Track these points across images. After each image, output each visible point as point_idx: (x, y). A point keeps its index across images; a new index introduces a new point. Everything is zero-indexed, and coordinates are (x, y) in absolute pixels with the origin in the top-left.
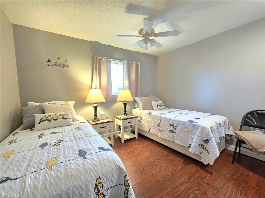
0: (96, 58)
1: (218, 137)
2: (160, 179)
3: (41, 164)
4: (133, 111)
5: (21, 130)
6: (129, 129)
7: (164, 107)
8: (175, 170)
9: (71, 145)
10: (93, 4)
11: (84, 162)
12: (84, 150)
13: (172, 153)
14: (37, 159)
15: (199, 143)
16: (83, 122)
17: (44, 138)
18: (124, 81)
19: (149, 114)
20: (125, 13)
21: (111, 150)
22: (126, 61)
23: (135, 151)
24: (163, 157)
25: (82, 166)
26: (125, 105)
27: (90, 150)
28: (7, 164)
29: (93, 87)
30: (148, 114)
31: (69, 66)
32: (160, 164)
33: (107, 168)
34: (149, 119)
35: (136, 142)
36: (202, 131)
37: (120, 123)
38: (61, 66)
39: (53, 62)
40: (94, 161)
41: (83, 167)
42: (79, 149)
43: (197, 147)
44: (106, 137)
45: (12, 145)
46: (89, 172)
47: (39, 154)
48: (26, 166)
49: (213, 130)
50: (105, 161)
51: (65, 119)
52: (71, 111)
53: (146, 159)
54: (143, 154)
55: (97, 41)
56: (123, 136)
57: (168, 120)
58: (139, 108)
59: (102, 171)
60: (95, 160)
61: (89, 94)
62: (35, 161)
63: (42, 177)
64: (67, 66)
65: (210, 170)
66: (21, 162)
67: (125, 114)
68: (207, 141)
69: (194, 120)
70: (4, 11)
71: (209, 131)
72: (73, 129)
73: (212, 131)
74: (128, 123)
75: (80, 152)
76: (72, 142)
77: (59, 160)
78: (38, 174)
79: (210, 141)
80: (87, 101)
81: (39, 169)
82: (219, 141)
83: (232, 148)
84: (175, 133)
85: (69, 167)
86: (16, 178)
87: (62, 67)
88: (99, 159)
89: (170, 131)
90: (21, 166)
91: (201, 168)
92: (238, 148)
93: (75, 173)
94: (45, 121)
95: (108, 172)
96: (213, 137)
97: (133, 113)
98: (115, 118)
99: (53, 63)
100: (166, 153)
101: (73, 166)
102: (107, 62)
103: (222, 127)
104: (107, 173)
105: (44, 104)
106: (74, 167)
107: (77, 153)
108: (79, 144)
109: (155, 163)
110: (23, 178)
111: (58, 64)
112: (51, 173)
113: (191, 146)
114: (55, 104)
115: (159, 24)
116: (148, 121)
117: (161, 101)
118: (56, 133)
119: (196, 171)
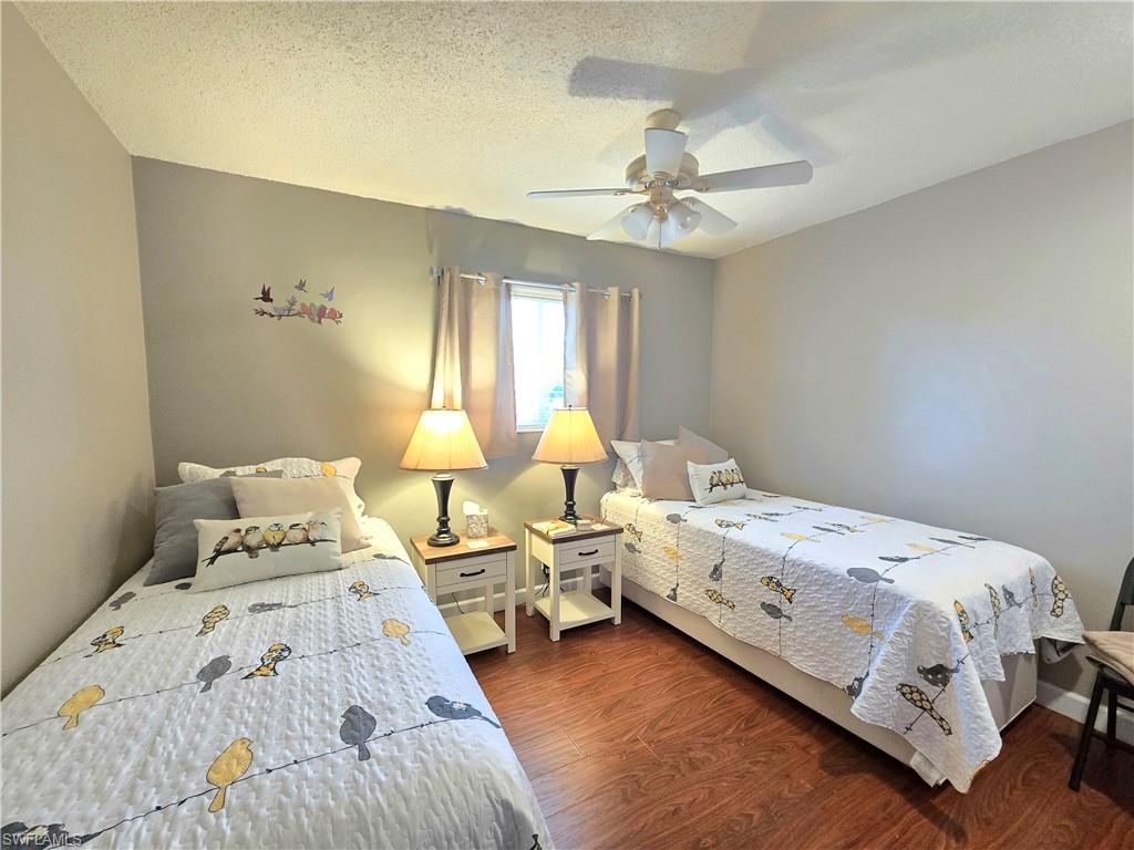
0: (451, 278)
1: (998, 657)
2: (705, 837)
3: (189, 769)
4: (603, 500)
5: (145, 585)
6: (586, 581)
7: (741, 488)
8: (779, 798)
9: (321, 678)
10: (432, 70)
11: (357, 773)
12: (367, 710)
13: (772, 708)
14: (175, 741)
15: (900, 680)
16: (384, 558)
17: (223, 630)
18: (568, 372)
19: (675, 519)
20: (569, 97)
21: (479, 714)
22: (576, 284)
23: (606, 686)
24: (729, 726)
25: (346, 795)
26: (570, 476)
27: (392, 711)
28: (63, 757)
29: (438, 400)
30: (668, 518)
31: (341, 316)
32: (714, 759)
33: (452, 809)
34: (672, 541)
35: (611, 642)
36: (916, 624)
37: (546, 553)
38: (310, 315)
39: (280, 300)
40: (399, 773)
41: (352, 802)
42: (349, 702)
43: (890, 696)
44: (485, 610)
45: (101, 656)
46: (372, 829)
47: (189, 717)
48: (132, 775)
49: (973, 621)
50: (445, 775)
51: (313, 543)
52: (339, 510)
53: (652, 726)
54: (640, 701)
55: (456, 206)
56: (556, 608)
57: (757, 555)
58: (629, 491)
59: (430, 826)
60: (403, 769)
61: (418, 429)
62: (170, 754)
63: (180, 843)
64: (335, 316)
65: (951, 816)
66: (118, 750)
67: (567, 515)
68: (939, 674)
69: (880, 567)
70: (101, 115)
71: (950, 627)
72: (342, 593)
73: (968, 626)
74: (580, 554)
75: (348, 719)
76: (327, 662)
77: (261, 753)
78: (168, 824)
79: (955, 675)
80: (410, 460)
81: (175, 799)
82: (1004, 679)
83: (1073, 704)
84: (789, 618)
85: (295, 799)
86: (82, 834)
87: (312, 320)
88: (422, 761)
89: (763, 605)
90: (113, 771)
91: (910, 800)
92: (1104, 710)
93: (314, 830)
94: (235, 551)
95: (457, 828)
96: (969, 661)
97: (603, 511)
98: (527, 531)
99: (279, 306)
100: (745, 702)
101: (310, 793)
102: (497, 293)
103: (1020, 605)
104: (452, 833)
105: (240, 470)
106: (313, 800)
107: (339, 723)
108: (353, 675)
109: (691, 754)
110: (110, 837)
111: (297, 308)
112: (218, 825)
113: (860, 686)
114: (278, 474)
115: (722, 132)
116: (667, 550)
117: (731, 464)
118: (271, 607)
119: (885, 809)
